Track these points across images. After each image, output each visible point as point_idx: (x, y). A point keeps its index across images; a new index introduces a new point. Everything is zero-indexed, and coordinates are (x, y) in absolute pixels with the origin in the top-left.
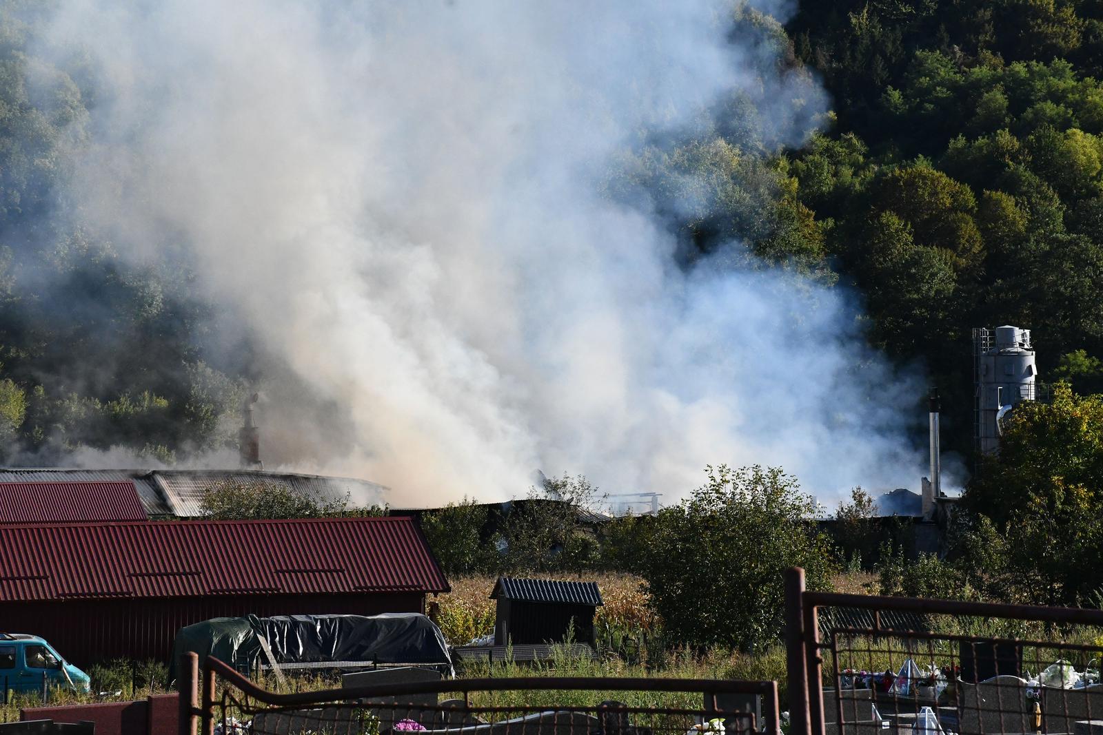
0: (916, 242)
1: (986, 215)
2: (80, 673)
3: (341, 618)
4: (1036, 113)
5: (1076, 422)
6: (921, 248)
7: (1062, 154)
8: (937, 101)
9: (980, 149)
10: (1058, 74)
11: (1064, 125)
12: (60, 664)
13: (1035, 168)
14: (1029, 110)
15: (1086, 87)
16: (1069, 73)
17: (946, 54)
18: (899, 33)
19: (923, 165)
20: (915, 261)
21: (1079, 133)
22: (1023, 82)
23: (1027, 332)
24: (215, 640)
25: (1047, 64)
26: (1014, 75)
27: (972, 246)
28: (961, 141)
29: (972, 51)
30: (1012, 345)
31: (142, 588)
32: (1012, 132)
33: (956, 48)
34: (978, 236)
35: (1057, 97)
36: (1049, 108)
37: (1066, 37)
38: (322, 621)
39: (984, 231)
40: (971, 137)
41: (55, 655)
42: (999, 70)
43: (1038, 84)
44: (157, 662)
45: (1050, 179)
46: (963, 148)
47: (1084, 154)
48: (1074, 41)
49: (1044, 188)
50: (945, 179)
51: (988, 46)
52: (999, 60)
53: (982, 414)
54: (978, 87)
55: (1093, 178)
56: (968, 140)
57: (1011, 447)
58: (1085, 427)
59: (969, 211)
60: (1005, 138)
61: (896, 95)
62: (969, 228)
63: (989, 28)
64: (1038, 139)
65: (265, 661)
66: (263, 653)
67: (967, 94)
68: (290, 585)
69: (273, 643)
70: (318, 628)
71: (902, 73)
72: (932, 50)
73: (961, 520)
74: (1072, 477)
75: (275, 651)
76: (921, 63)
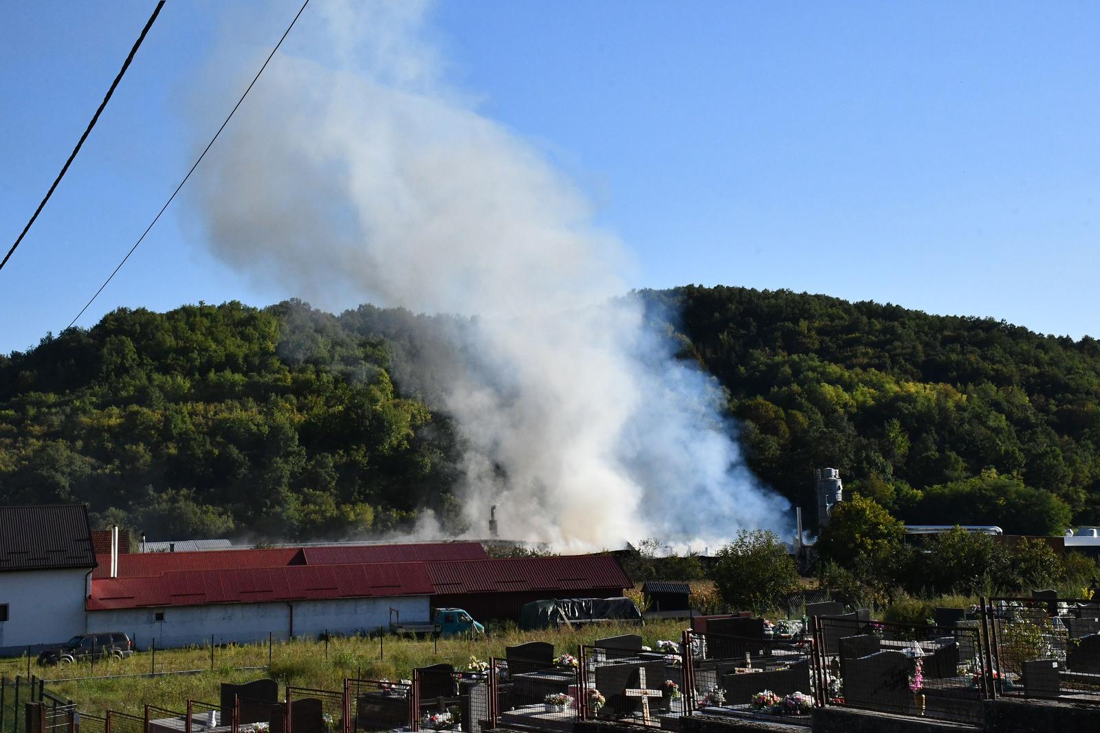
0: (761, 433)
1: (790, 421)
2: (480, 625)
3: (593, 600)
4: (805, 376)
5: (864, 510)
6: (763, 435)
7: (820, 393)
8: (760, 371)
9: (784, 392)
10: (812, 359)
11: (818, 382)
12: (472, 622)
13: (808, 400)
14: (802, 375)
15: (825, 365)
16: (816, 359)
17: (763, 351)
18: (741, 342)
19: (760, 399)
20: (762, 441)
21: (826, 385)
22: (798, 363)
23: (837, 470)
24: (540, 610)
25: (807, 356)
26: (794, 361)
27: (785, 434)
28: (776, 389)
29: (773, 349)
30: (831, 477)
31: (502, 588)
32: (798, 385)
33: (767, 348)
34: (787, 430)
35: (813, 369)
36: (810, 374)
37: (813, 344)
38: (585, 601)
39: (789, 427)
40: (780, 388)
41: (469, 617)
42: (786, 358)
43: (804, 364)
44: (510, 620)
45: (815, 404)
46: (777, 392)
47: (829, 394)
48: (817, 346)
49: (814, 409)
50: (771, 405)
51: (780, 347)
52: (785, 354)
53: (819, 508)
54: (777, 366)
55: (834, 404)
56: (779, 388)
57: (835, 521)
58: (868, 512)
59: (782, 419)
60: (795, 387)
61: (742, 369)
62: (783, 427)
63: (780, 340)
64: (809, 387)
65: (562, 619)
66: (561, 616)
67: (773, 368)
68: (564, 586)
69: (565, 611)
70: (584, 604)
71: (744, 359)
72: (757, 349)
73: (814, 555)
74: (863, 535)
75: (566, 614)
76: (752, 355)
